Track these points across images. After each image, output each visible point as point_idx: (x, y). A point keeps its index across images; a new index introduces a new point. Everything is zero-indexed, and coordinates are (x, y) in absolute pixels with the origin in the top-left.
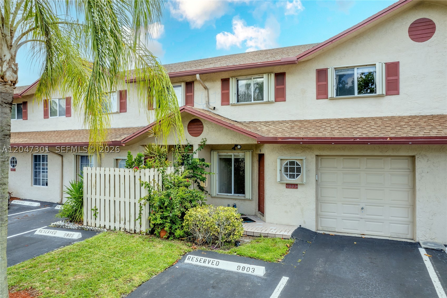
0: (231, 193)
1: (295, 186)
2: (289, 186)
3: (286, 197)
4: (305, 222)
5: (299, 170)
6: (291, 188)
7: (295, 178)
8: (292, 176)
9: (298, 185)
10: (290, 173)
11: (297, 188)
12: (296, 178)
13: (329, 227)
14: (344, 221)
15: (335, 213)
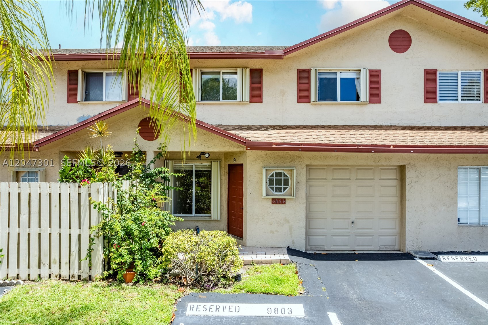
0: (192, 213)
1: (282, 201)
2: (275, 201)
3: (272, 215)
4: (293, 242)
5: (286, 182)
6: (278, 203)
7: (282, 192)
8: (279, 190)
9: (286, 200)
10: (276, 186)
11: (285, 203)
12: (284, 191)
13: (317, 246)
14: (333, 237)
15: (324, 229)
